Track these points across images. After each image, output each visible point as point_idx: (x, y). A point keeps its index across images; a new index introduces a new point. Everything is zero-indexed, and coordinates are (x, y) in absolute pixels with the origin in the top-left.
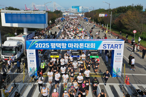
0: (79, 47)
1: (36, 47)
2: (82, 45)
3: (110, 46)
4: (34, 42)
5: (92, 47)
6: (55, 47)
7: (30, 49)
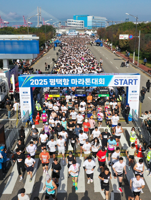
0: (85, 83)
1: (32, 84)
2: (88, 81)
3: (123, 82)
4: (29, 77)
5: (101, 83)
6: (55, 84)
7: (24, 86)
